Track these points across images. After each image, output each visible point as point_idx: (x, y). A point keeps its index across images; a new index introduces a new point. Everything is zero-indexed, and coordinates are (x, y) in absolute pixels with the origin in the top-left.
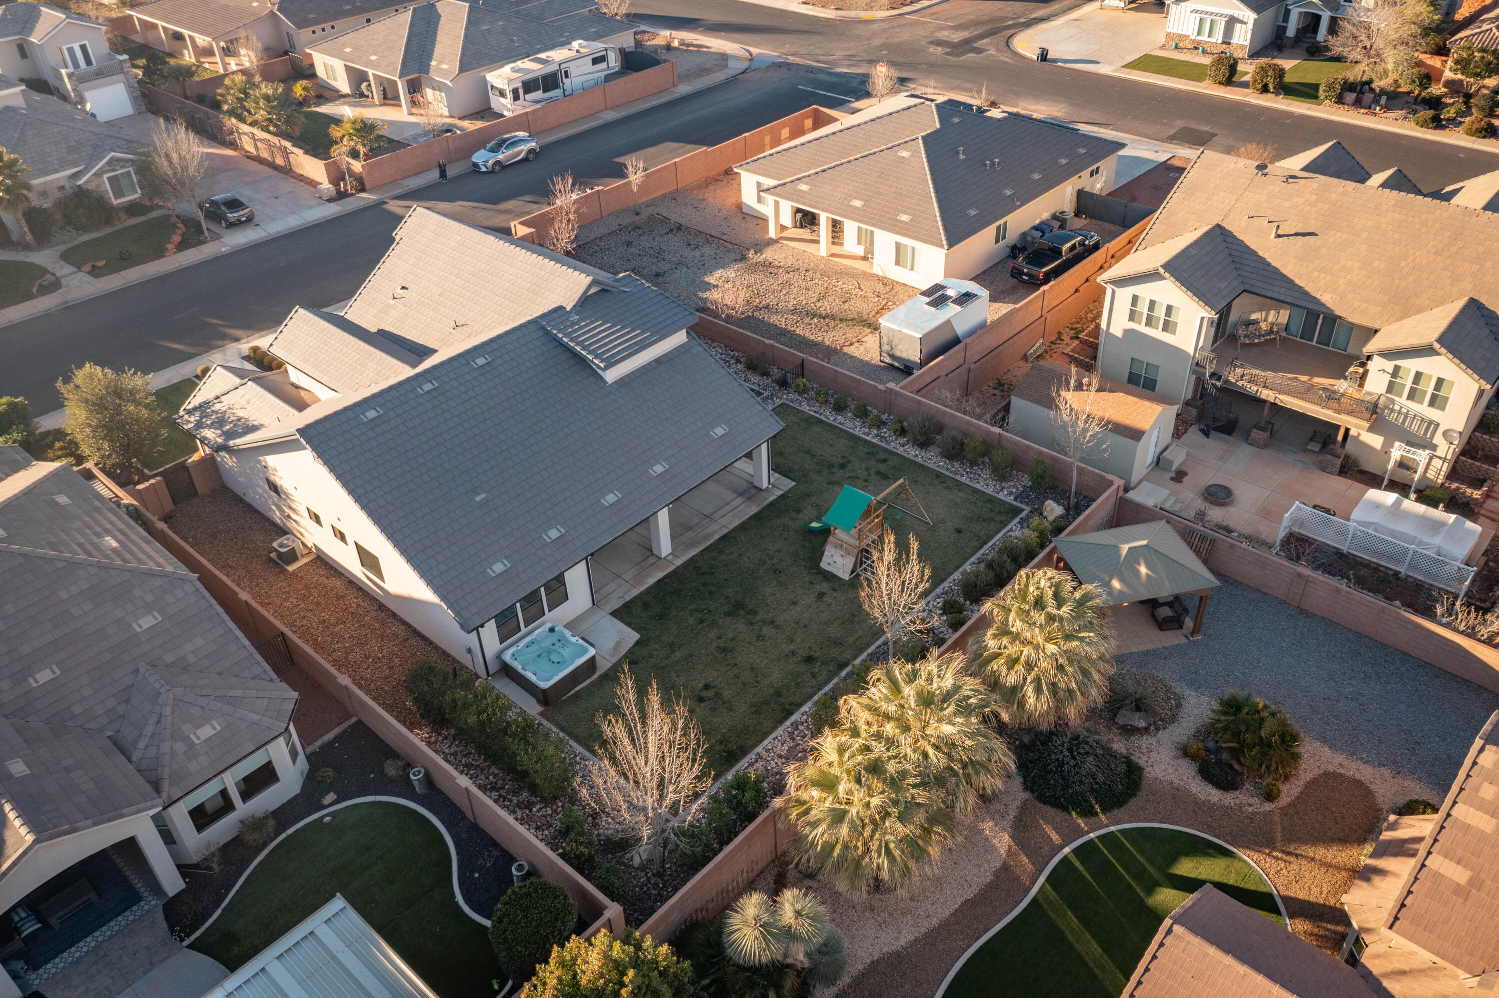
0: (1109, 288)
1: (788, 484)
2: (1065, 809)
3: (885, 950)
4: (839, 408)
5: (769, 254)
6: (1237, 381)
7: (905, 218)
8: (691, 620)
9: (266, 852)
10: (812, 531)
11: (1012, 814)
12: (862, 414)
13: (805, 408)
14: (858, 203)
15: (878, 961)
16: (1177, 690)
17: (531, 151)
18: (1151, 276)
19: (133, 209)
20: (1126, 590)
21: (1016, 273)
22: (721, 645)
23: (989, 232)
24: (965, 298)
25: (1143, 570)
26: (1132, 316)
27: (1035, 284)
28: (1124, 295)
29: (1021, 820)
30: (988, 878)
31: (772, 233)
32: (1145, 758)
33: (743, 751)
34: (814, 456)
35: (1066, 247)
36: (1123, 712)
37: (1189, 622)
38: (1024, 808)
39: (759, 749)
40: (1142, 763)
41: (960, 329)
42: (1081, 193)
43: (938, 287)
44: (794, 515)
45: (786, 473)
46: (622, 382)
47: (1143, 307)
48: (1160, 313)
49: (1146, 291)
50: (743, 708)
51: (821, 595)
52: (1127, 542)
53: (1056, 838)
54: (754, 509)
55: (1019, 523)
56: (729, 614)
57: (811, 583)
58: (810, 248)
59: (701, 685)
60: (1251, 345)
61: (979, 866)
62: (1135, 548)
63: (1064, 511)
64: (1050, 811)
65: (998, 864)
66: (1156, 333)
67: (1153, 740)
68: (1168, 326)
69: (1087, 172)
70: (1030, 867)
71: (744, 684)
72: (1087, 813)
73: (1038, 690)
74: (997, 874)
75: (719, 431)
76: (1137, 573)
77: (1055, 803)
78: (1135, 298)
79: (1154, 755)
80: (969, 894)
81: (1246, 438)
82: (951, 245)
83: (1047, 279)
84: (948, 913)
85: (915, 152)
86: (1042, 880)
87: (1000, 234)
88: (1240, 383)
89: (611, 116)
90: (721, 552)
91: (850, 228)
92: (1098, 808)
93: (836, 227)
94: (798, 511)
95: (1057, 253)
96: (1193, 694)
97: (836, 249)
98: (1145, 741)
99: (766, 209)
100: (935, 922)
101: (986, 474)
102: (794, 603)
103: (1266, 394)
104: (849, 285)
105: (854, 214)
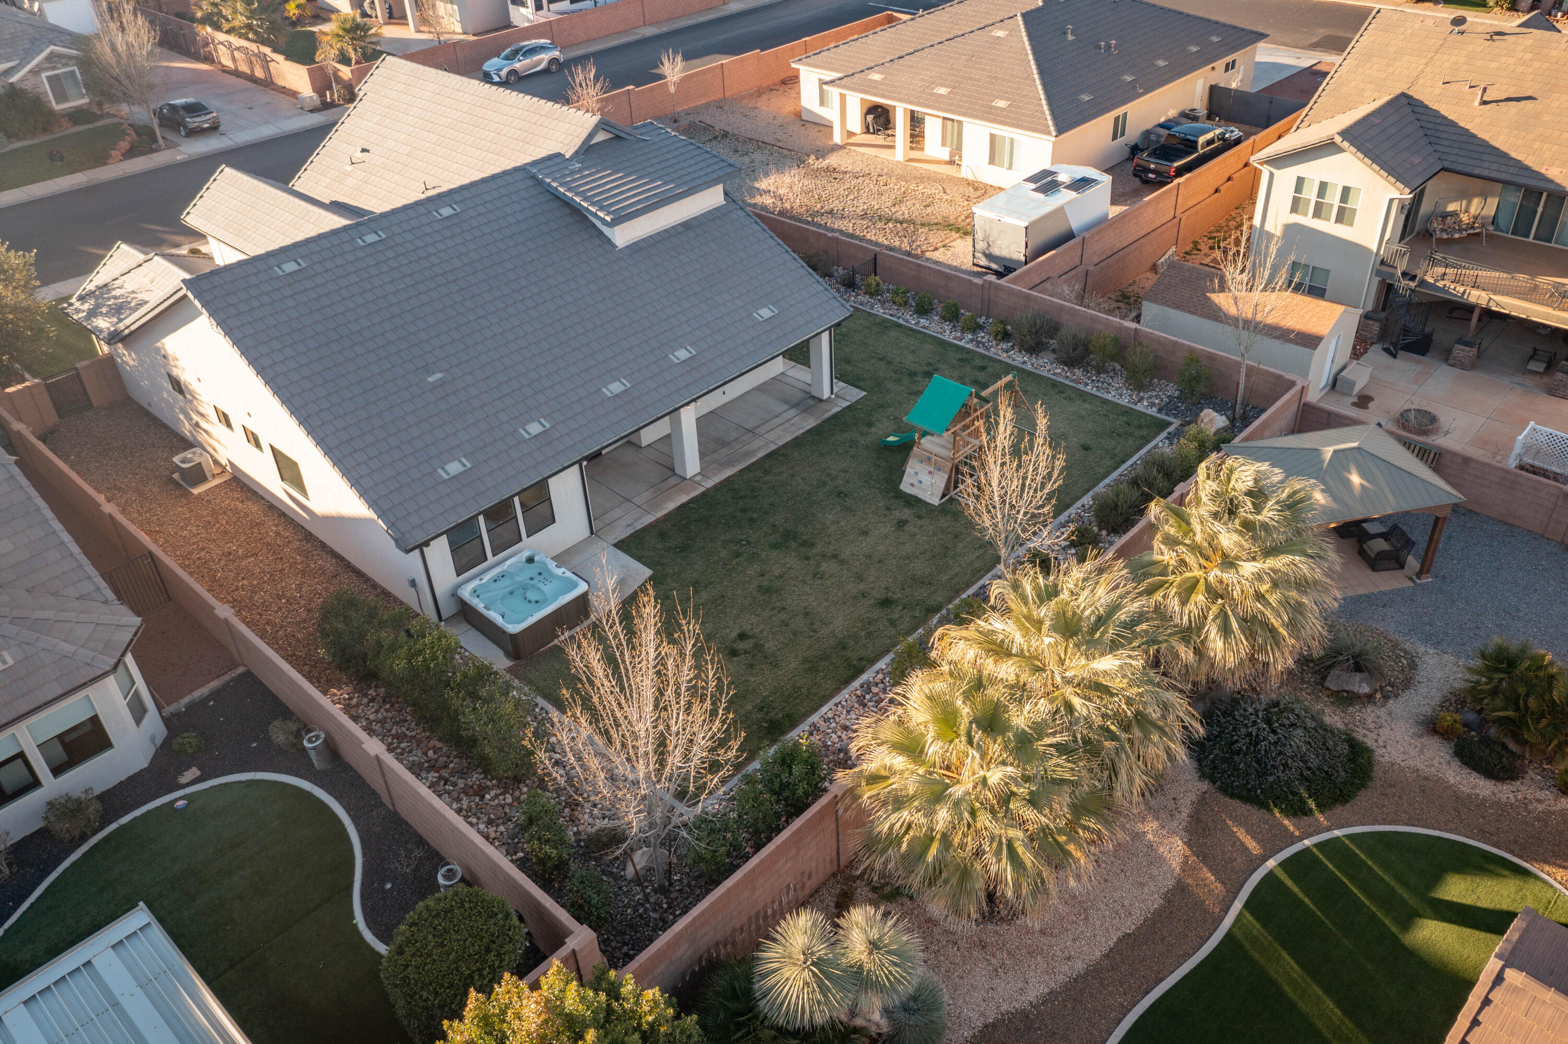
0: (1265, 171)
1: (855, 394)
2: (1263, 805)
3: (1005, 1007)
4: (923, 310)
5: (833, 160)
6: (1436, 281)
7: (1002, 104)
8: (724, 553)
9: (84, 848)
10: (889, 447)
11: (1185, 812)
12: (952, 316)
13: (878, 310)
14: (943, 91)
15: (994, 1025)
16: (1408, 646)
17: (553, 61)
19: (77, 116)
20: (1334, 505)
21: (1140, 173)
22: (764, 584)
23: (1102, 126)
24: (1081, 184)
25: (1356, 479)
26: (1296, 206)
27: (1162, 180)
28: (1286, 177)
29: (1198, 821)
30: (1156, 902)
31: (837, 138)
32: (1373, 736)
33: (793, 721)
34: (890, 363)
35: (1202, 140)
36: (1335, 672)
37: (1413, 562)
38: (1202, 801)
39: (815, 718)
40: (1370, 742)
41: (1076, 222)
42: (1214, 90)
43: (1046, 173)
44: (865, 429)
45: (854, 382)
46: (638, 248)
47: (1310, 194)
48: (1333, 198)
49: (1314, 170)
50: (793, 664)
51: (901, 524)
52: (1330, 445)
53: (1252, 845)
54: (811, 423)
55: (1167, 438)
56: (775, 546)
57: (888, 509)
58: (884, 154)
59: (734, 634)
60: (1450, 242)
61: (1142, 885)
62: (1343, 450)
63: (1228, 423)
64: (1242, 808)
65: (1170, 883)
66: (1328, 226)
67: (1382, 712)
68: (1343, 216)
69: (1220, 64)
70: (1218, 887)
71: (795, 633)
72: (1298, 810)
73: (1225, 630)
74: (1168, 897)
75: (766, 313)
76: (1348, 483)
77: (1248, 797)
78: (1300, 181)
79: (1385, 732)
80: (1128, 926)
81: (1446, 356)
82: (1060, 131)
83: (1180, 172)
84: (1098, 954)
85: (1013, 32)
86: (1238, 905)
87: (1119, 128)
88: (1440, 284)
89: (650, 31)
90: (766, 472)
91: (932, 128)
92: (1312, 804)
93: (916, 121)
94: (870, 425)
95: (1191, 146)
96: (1432, 651)
97: (915, 154)
98: (1370, 714)
99: (831, 114)
100: (1079, 966)
101: (1118, 382)
102: (865, 533)
103: (1477, 297)
104: (933, 190)
105: (936, 102)
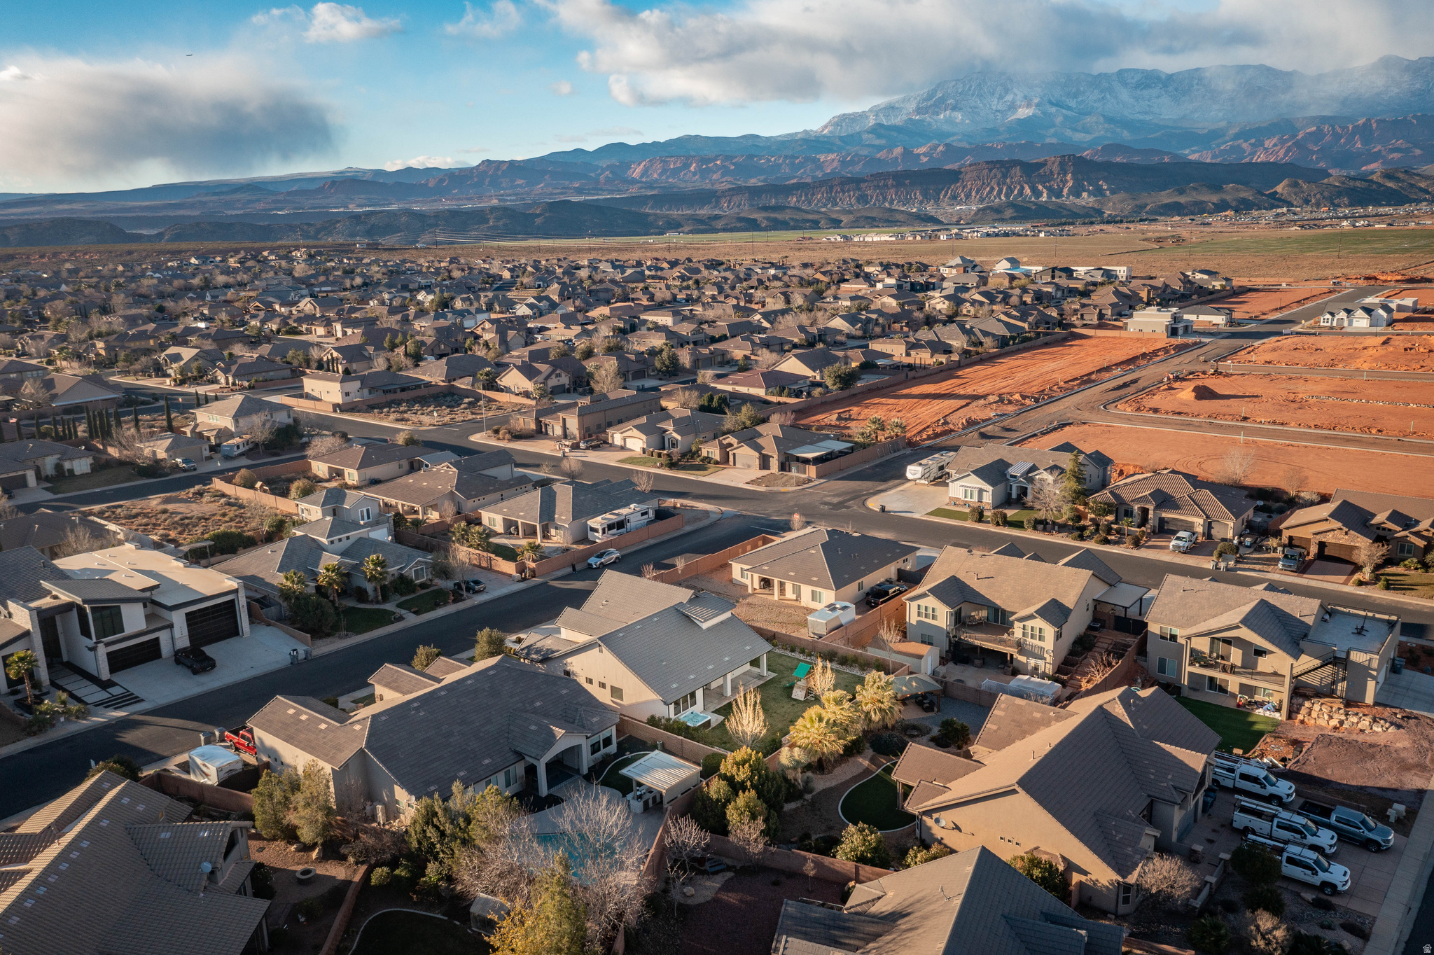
0: (907, 602)
1: (774, 675)
4: (793, 650)
5: (749, 600)
7: (815, 579)
10: (787, 687)
11: (869, 757)
12: (802, 652)
13: (777, 651)
14: (792, 574)
16: (930, 726)
17: (617, 558)
18: (923, 596)
19: (423, 586)
20: (909, 690)
21: (869, 603)
23: (854, 585)
24: (844, 608)
25: (914, 684)
26: (919, 614)
27: (877, 605)
28: (914, 604)
30: (861, 771)
31: (750, 591)
34: (784, 666)
35: (891, 591)
36: (909, 730)
37: (936, 709)
38: (873, 756)
41: (843, 621)
42: (899, 571)
43: (832, 604)
44: (778, 683)
45: (773, 671)
46: (709, 629)
47: (923, 610)
48: (930, 612)
49: (923, 602)
54: (762, 682)
58: (770, 597)
60: (972, 625)
62: (911, 677)
65: (865, 768)
66: (930, 621)
67: (920, 739)
68: (934, 617)
69: (901, 560)
72: (896, 755)
73: (875, 713)
75: (748, 648)
78: (919, 606)
80: (852, 775)
81: (973, 664)
82: (837, 589)
83: (882, 603)
84: (849, 778)
85: (818, 551)
87: (860, 587)
88: (966, 639)
89: (652, 542)
91: (789, 587)
93: (782, 585)
94: (780, 682)
95: (887, 593)
96: (936, 727)
97: (782, 597)
99: (747, 582)
101: (857, 669)
102: (783, 707)
103: (977, 643)
104: (791, 611)
105: (790, 578)
